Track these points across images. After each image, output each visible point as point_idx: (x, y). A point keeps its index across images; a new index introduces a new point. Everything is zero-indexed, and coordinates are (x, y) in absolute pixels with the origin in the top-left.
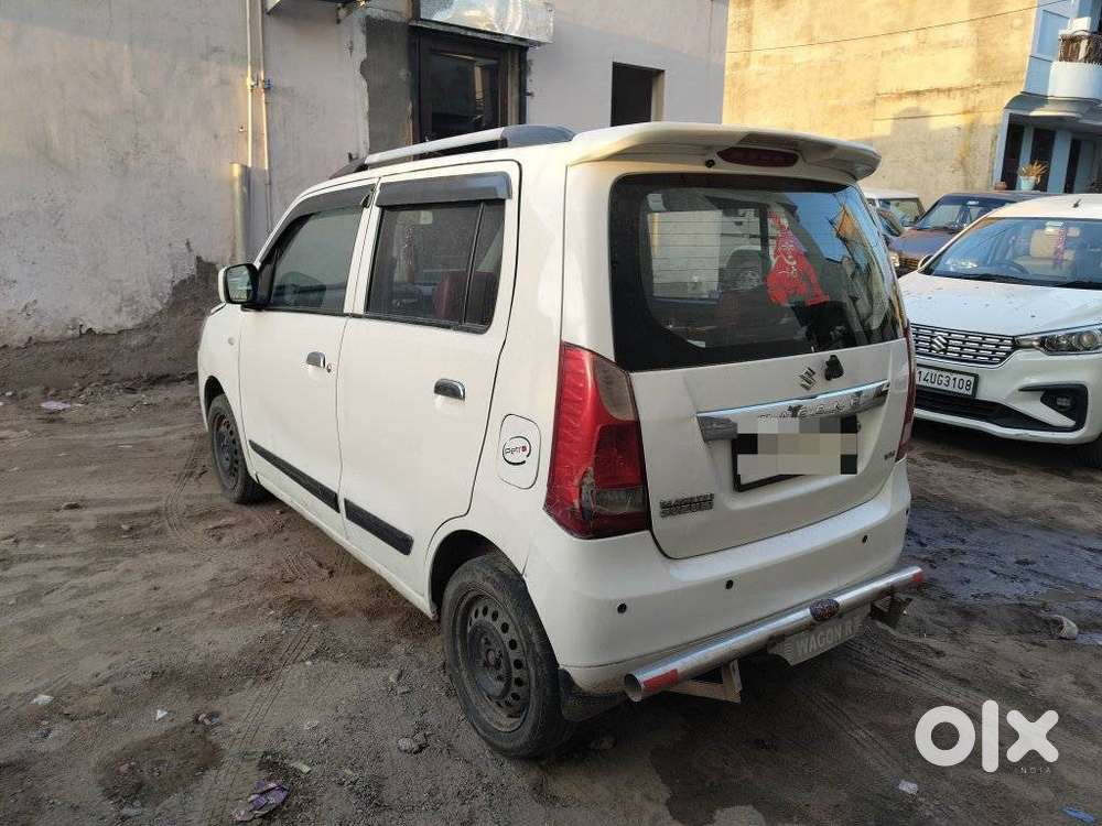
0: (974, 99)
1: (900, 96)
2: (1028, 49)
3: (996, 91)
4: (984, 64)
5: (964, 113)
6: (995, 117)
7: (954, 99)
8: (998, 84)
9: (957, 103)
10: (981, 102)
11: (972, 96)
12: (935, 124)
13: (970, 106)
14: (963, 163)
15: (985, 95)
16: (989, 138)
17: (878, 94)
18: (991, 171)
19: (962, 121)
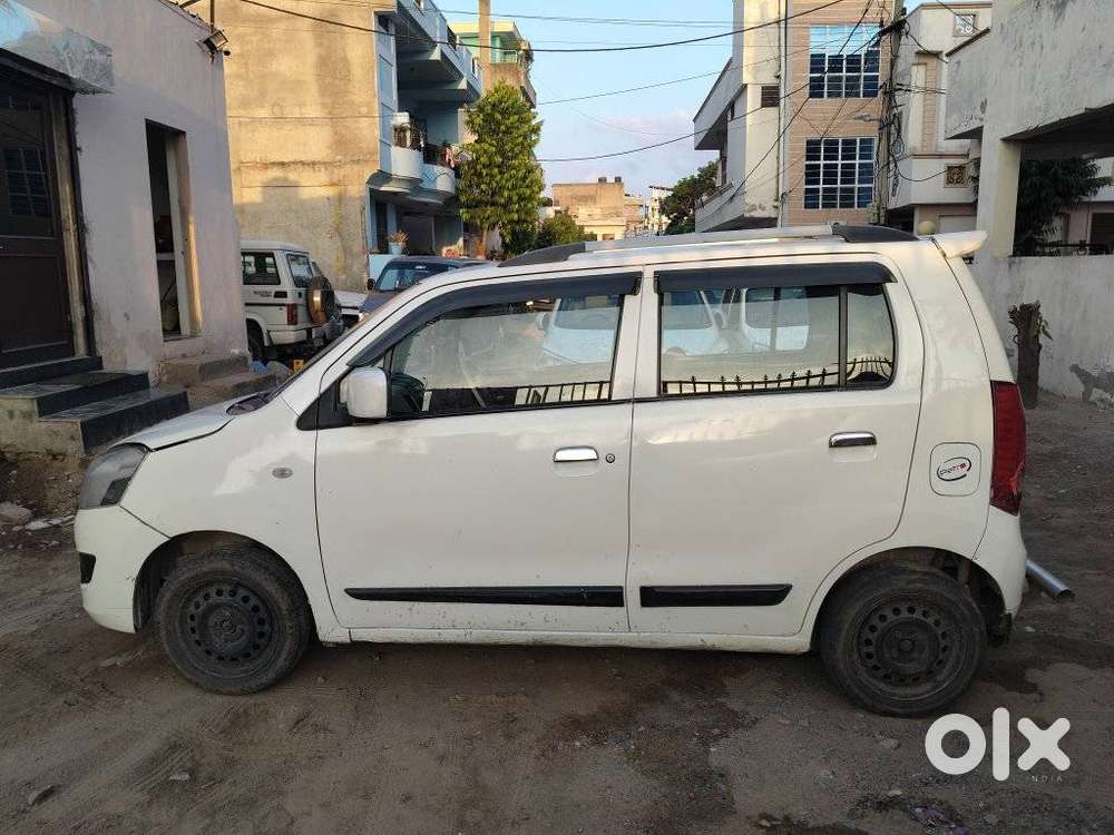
0: (339, 173)
1: (266, 166)
2: (377, 133)
3: (356, 167)
4: (340, 143)
5: (332, 185)
6: (358, 190)
7: (320, 171)
8: (358, 162)
9: (322, 176)
10: (344, 176)
11: (336, 171)
12: (306, 193)
13: (335, 180)
14: (337, 229)
15: (347, 170)
16: (358, 209)
17: (242, 163)
18: (365, 238)
19: (330, 192)
